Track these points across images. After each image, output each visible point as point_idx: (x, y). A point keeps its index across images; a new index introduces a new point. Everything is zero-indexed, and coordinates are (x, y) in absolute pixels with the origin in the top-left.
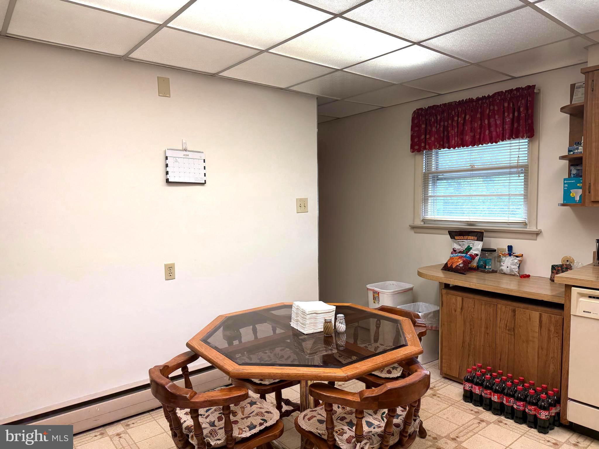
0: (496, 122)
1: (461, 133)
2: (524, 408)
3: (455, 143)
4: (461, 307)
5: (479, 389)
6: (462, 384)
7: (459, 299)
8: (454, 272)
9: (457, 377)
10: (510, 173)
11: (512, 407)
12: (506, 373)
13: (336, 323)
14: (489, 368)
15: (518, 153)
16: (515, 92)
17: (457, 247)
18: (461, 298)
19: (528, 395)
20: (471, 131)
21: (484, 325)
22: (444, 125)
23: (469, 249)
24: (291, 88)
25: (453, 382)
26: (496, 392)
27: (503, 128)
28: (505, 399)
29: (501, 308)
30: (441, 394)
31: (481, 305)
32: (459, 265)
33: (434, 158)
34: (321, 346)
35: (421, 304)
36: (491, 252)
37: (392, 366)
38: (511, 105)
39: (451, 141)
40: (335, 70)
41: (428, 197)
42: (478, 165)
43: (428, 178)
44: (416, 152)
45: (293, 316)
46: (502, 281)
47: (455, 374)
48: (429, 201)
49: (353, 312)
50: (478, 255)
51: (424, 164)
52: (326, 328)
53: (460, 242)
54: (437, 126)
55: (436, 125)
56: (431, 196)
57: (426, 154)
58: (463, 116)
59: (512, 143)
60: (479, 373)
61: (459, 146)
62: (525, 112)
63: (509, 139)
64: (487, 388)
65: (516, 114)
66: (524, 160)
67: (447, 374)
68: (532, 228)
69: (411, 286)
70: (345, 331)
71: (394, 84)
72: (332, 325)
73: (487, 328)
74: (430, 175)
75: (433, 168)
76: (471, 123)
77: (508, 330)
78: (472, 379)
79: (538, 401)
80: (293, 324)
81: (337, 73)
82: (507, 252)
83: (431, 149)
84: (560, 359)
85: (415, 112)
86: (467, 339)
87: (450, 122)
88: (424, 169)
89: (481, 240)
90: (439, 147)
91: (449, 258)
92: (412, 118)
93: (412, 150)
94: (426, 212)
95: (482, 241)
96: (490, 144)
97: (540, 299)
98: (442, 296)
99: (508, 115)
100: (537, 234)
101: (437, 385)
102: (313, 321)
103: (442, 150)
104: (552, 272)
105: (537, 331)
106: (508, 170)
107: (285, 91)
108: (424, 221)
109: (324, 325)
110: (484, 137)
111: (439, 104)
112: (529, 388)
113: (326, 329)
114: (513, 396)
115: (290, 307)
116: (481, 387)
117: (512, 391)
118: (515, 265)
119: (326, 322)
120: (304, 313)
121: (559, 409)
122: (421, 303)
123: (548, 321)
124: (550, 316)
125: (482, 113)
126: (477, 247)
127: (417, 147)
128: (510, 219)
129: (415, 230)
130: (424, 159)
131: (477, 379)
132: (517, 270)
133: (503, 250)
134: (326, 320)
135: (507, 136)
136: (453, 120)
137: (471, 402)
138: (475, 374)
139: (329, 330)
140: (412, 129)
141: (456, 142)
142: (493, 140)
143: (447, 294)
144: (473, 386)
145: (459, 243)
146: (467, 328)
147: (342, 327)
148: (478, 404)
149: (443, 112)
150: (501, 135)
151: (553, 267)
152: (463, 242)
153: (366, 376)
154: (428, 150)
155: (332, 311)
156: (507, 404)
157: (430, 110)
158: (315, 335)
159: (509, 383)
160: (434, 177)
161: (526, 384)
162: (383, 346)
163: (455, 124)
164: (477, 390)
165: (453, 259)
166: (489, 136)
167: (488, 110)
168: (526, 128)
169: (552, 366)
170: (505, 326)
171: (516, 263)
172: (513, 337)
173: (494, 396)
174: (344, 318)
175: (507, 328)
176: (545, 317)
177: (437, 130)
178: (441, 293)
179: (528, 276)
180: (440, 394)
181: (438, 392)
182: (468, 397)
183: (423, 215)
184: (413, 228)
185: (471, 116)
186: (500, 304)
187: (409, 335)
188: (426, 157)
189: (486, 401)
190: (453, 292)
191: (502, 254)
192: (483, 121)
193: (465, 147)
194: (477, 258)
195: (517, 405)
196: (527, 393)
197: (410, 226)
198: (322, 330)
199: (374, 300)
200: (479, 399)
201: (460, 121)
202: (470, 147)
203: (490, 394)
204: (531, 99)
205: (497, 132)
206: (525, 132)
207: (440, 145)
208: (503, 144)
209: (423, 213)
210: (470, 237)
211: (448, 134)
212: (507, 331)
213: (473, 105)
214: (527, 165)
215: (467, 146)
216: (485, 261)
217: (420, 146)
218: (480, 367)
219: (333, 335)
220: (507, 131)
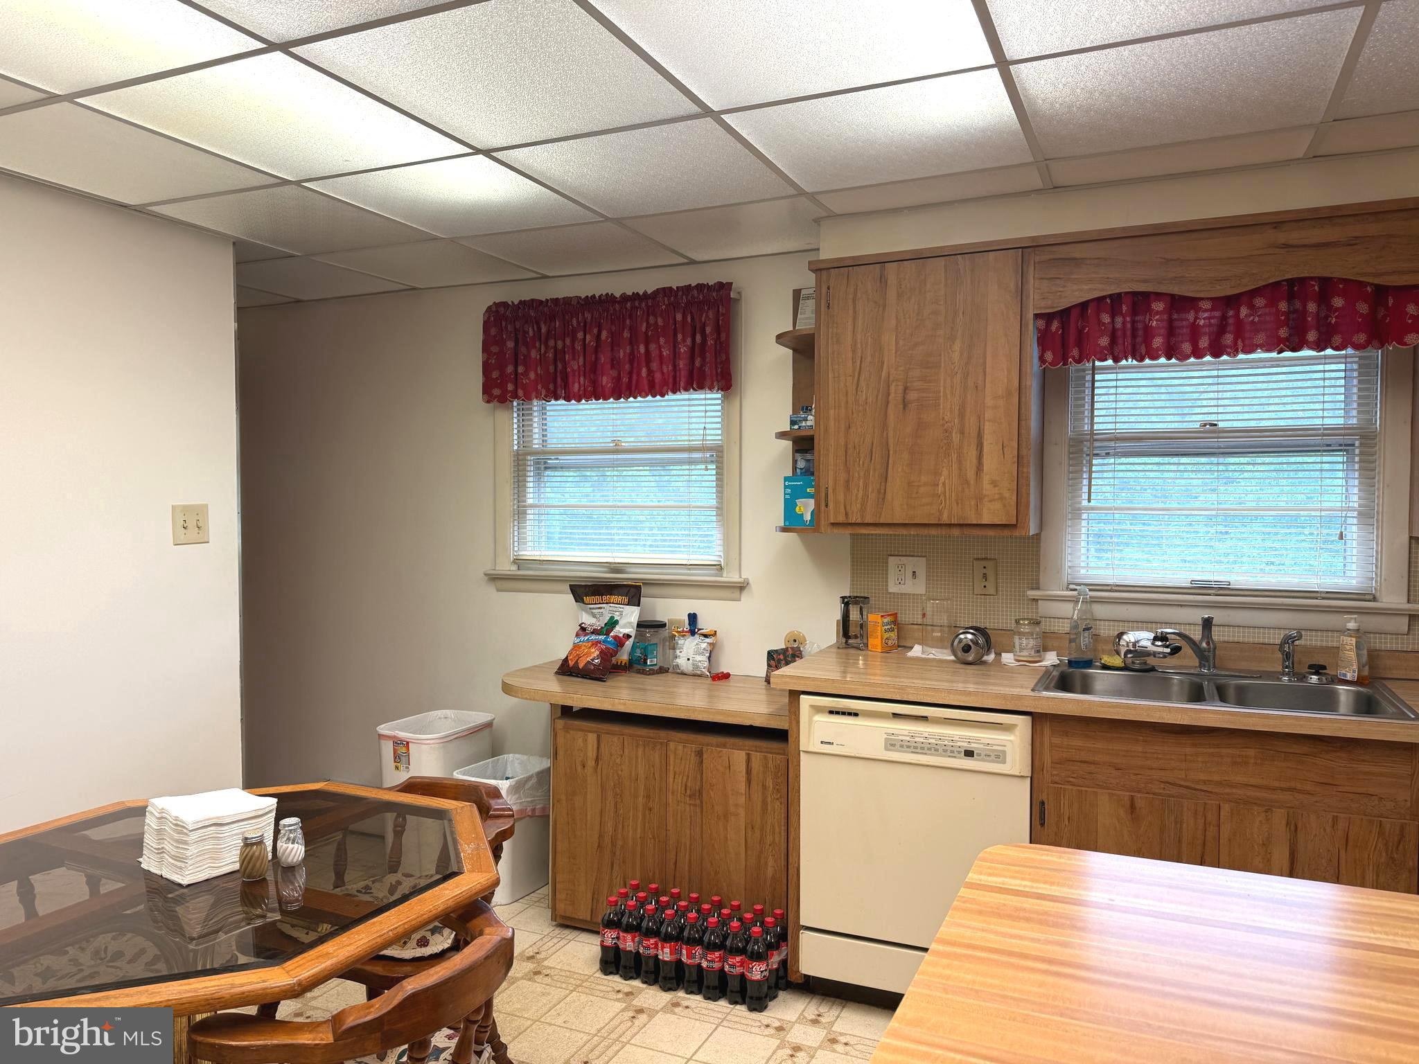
0: (661, 352)
1: (593, 370)
2: (720, 965)
3: (579, 390)
4: (595, 755)
5: (633, 940)
6: (597, 933)
7: (592, 738)
8: (583, 677)
9: (589, 919)
10: (691, 462)
11: (699, 965)
12: (687, 893)
13: (279, 842)
14: (653, 886)
15: (703, 420)
16: (695, 292)
17: (588, 620)
18: (595, 735)
19: (729, 934)
20: (612, 367)
21: (642, 792)
22: (555, 348)
23: (612, 623)
24: (154, 208)
25: (579, 932)
26: (667, 938)
27: (675, 366)
28: (684, 952)
29: (676, 749)
30: (553, 968)
31: (637, 747)
32: (593, 660)
33: (536, 419)
34: (235, 911)
35: (511, 759)
36: (656, 630)
37: (431, 926)
38: (689, 319)
39: (570, 386)
40: (279, 181)
41: (525, 506)
42: (628, 441)
43: (525, 465)
44: (495, 403)
45: (149, 840)
46: (675, 690)
47: (583, 913)
48: (528, 517)
49: (331, 804)
50: (631, 637)
51: (515, 431)
52: (246, 860)
53: (594, 608)
54: (540, 348)
55: (538, 344)
56: (532, 506)
57: (518, 410)
58: (595, 331)
59: (693, 400)
60: (631, 903)
61: (588, 398)
62: (715, 336)
63: (686, 389)
64: (649, 933)
65: (698, 338)
66: (714, 435)
67: (568, 915)
68: (731, 576)
69: (489, 719)
70: (305, 859)
71: (435, 239)
72: (266, 849)
73: (648, 797)
74: (529, 458)
75: (536, 441)
76: (612, 350)
77: (690, 796)
78: (618, 919)
79: (747, 942)
80: (149, 863)
81: (286, 189)
82: (687, 627)
83: (528, 398)
84: (784, 846)
85: (489, 308)
86: (609, 827)
87: (568, 341)
88: (516, 442)
89: (637, 603)
90: (546, 396)
91: (570, 646)
92: (484, 322)
93: (486, 397)
94: (521, 541)
95: (639, 606)
96: (650, 398)
97: (747, 723)
98: (555, 735)
99: (684, 340)
100: (742, 587)
101: (545, 947)
102: (208, 846)
103: (553, 402)
104: (769, 665)
105: (744, 792)
106: (685, 455)
107: (133, 212)
108: (518, 562)
109: (242, 854)
110: (637, 381)
111: (542, 297)
112: (730, 917)
113: (249, 863)
114: (699, 942)
115: (139, 812)
116: (637, 934)
117: (698, 931)
118: (702, 654)
119: (247, 843)
120: (180, 827)
121: (785, 953)
122: (511, 755)
123: (761, 769)
124: (765, 758)
125: (633, 330)
126: (628, 618)
127: (497, 392)
128: (692, 557)
129: (499, 583)
130: (515, 421)
131: (629, 918)
132: (706, 664)
133: (680, 622)
134: (246, 839)
135: (682, 384)
136: (574, 339)
137: (617, 973)
138: (625, 906)
139: (254, 865)
140: (486, 349)
141: (582, 388)
142: (656, 388)
143: (566, 729)
144: (621, 934)
145: (594, 611)
146: (608, 802)
147: (294, 851)
148: (631, 975)
149: (552, 318)
150: (671, 380)
151: (771, 655)
152: (600, 608)
153: (363, 964)
154: (523, 400)
155: (267, 810)
156: (689, 961)
157: (524, 309)
158: (216, 883)
159: (693, 914)
160: (538, 463)
161: (725, 911)
162: (411, 879)
163: (578, 347)
164: (629, 943)
165: (580, 647)
166: (649, 380)
167: (645, 325)
168: (716, 370)
169: (771, 862)
170: (683, 788)
171: (704, 649)
172: (698, 810)
173: (663, 948)
174: (301, 827)
175: (688, 792)
176: (757, 758)
177: (540, 358)
178: (554, 729)
179: (726, 676)
180: (551, 968)
181: (546, 963)
182: (613, 962)
183: (516, 549)
184: (494, 578)
185: (612, 334)
186: (675, 741)
187: (468, 845)
188: (518, 415)
189: (647, 964)
190: (577, 723)
191: (678, 632)
192: (635, 347)
193: (601, 401)
194: (629, 643)
195: (708, 961)
196: (727, 930)
197: (485, 575)
198: (237, 866)
199: (395, 762)
200: (632, 964)
201: (590, 342)
202: (612, 400)
203: (656, 947)
204: (724, 312)
205: (663, 374)
206: (715, 378)
207: (548, 390)
208: (674, 400)
209: (516, 544)
210: (614, 598)
211: (565, 367)
212: (688, 799)
213: (615, 309)
214: (722, 446)
215: (606, 399)
216: (645, 648)
217: (505, 391)
218: (636, 888)
219: (270, 877)
220: (683, 373)
